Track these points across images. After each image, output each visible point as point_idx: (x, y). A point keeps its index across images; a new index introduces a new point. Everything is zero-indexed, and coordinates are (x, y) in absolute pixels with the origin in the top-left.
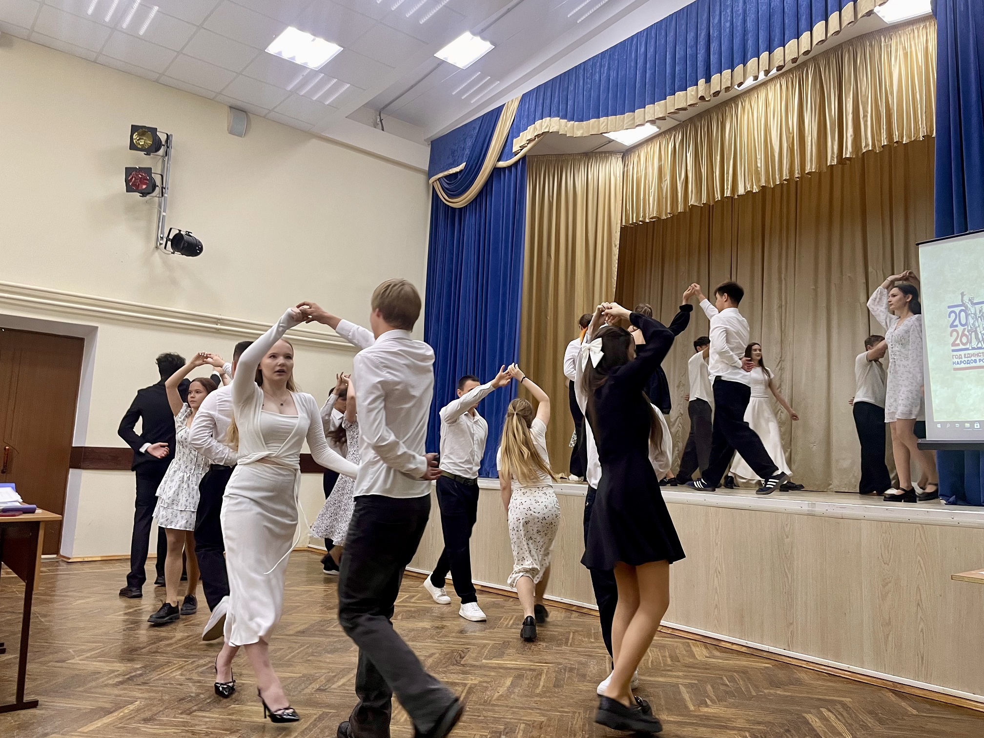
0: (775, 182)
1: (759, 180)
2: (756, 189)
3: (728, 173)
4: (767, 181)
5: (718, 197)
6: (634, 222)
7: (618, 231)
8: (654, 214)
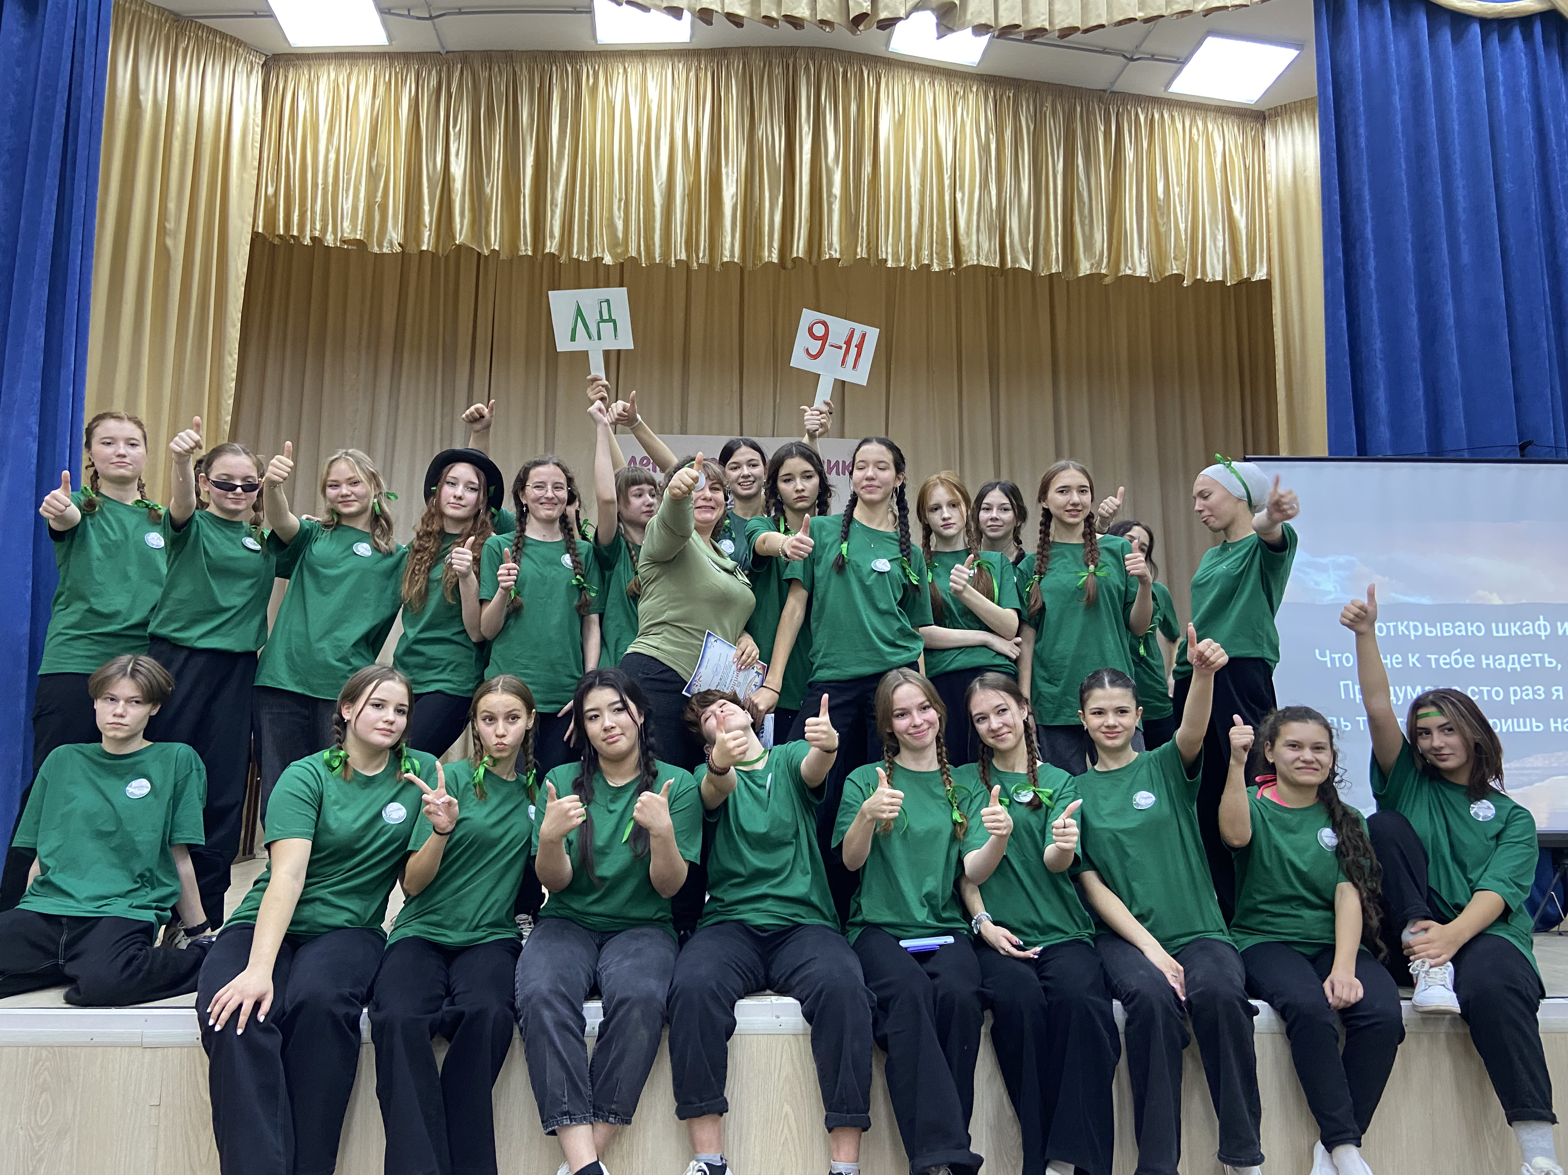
1: (617, 242)
3: (554, 204)
6: (293, 237)
7: (243, 241)
8: (356, 233)
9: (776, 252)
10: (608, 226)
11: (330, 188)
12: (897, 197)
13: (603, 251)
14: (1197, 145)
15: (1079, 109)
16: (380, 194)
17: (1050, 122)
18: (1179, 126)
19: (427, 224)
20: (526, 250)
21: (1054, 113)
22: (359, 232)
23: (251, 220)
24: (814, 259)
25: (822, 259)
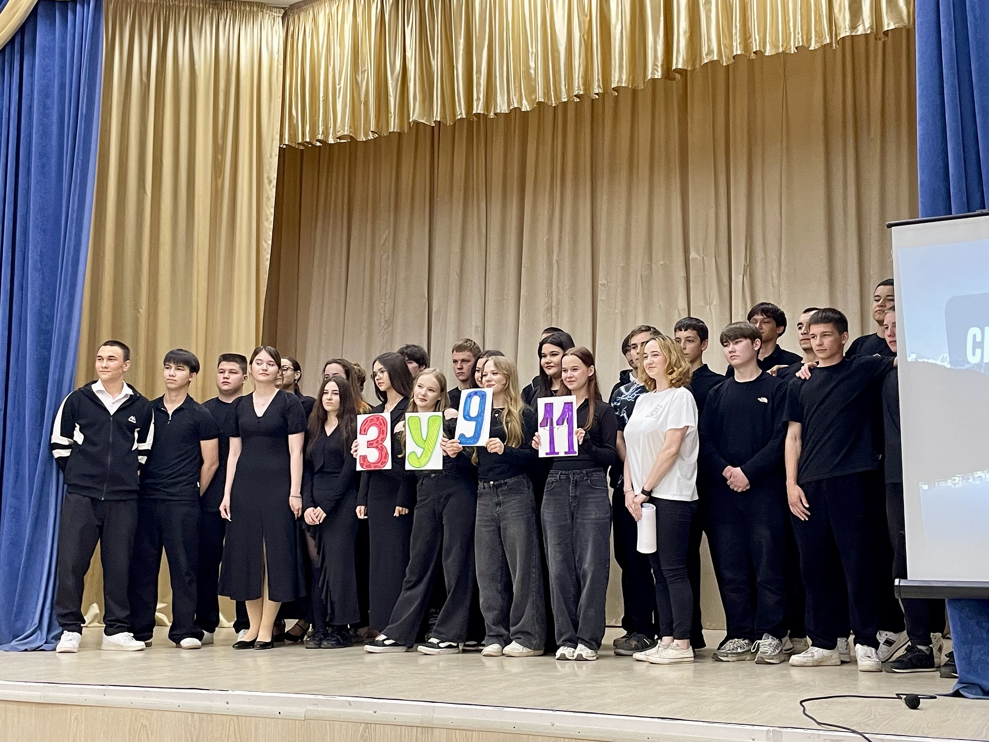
0: (560, 98)
1: (532, 90)
2: (526, 107)
3: (479, 71)
4: (547, 93)
6: (307, 142)
7: (274, 155)
8: (344, 131)
9: (660, 69)
10: (525, 78)
13: (520, 102)
16: (363, 95)
19: (392, 111)
20: (461, 113)
22: (346, 128)
23: (278, 137)
24: (698, 66)
25: (702, 64)
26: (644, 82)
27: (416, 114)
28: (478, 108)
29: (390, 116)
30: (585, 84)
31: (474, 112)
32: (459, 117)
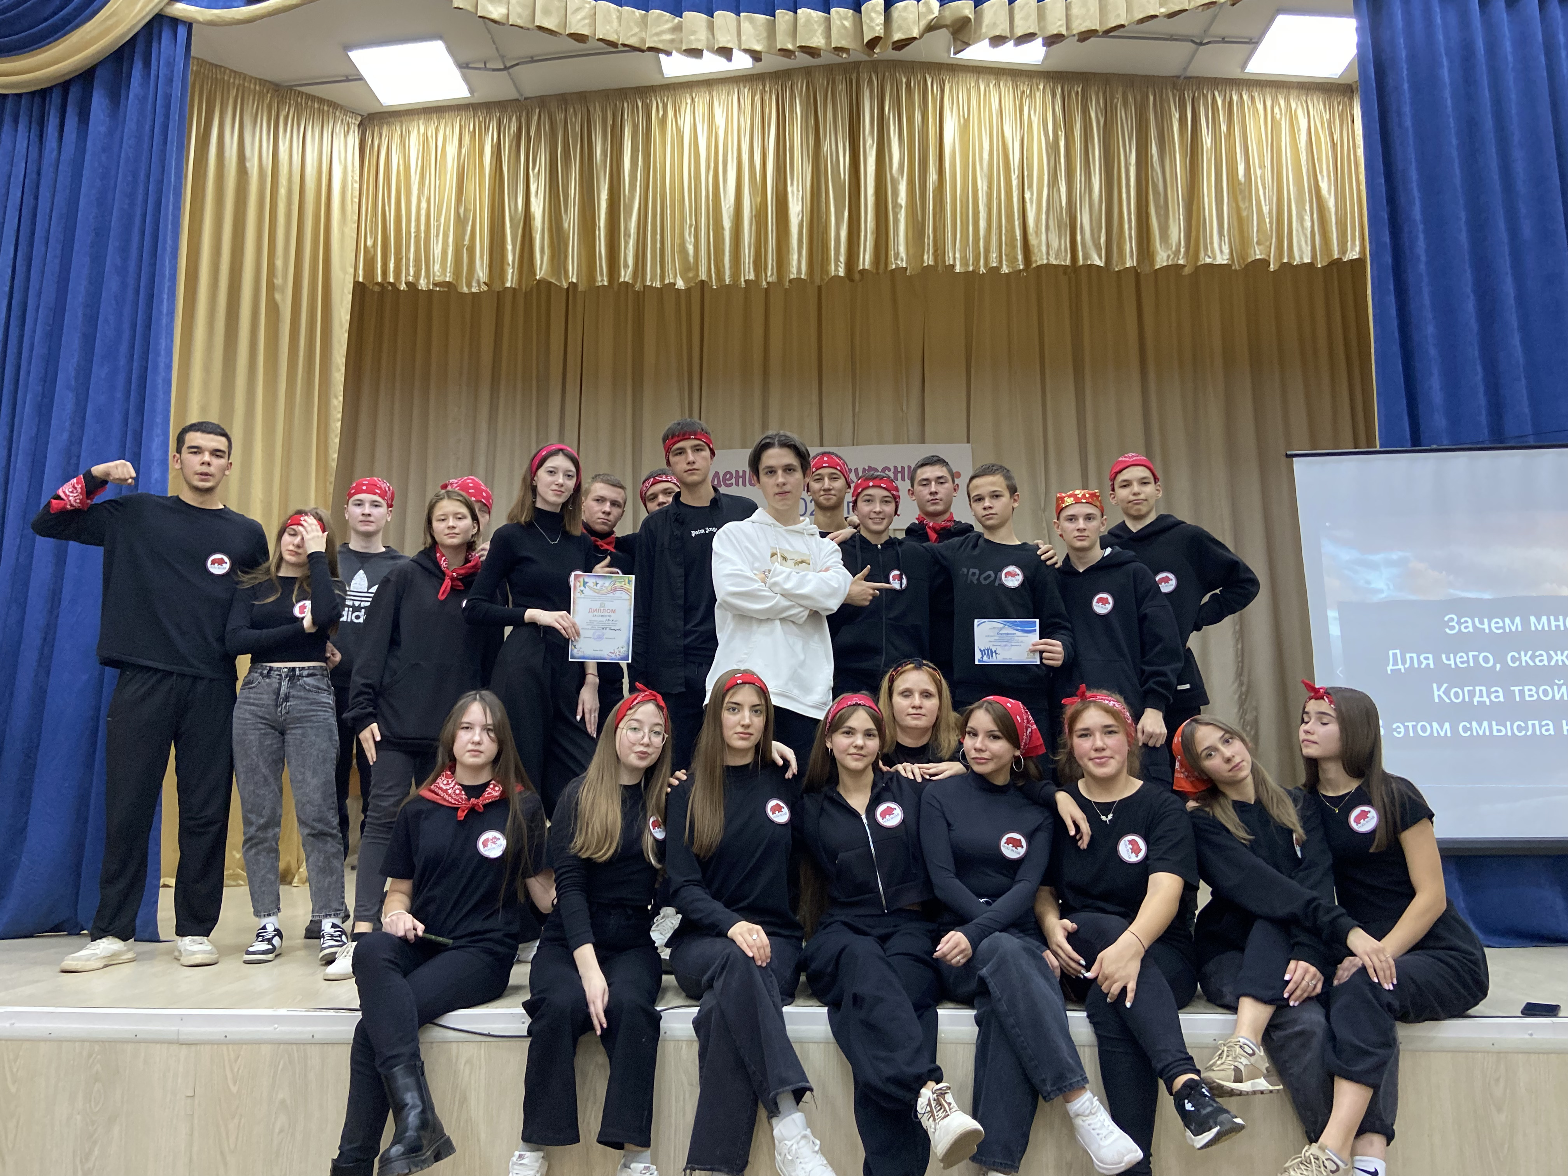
1: (688, 268)
2: (680, 284)
3: (627, 235)
5: (603, 280)
6: (390, 283)
7: (346, 291)
8: (446, 276)
9: (843, 265)
10: (680, 252)
11: (423, 235)
12: (964, 201)
13: (675, 277)
14: (1280, 124)
15: (1151, 98)
16: (467, 238)
17: (1121, 113)
18: (1260, 107)
19: (510, 263)
20: (602, 280)
21: (1125, 104)
22: (448, 275)
23: (352, 270)
24: (881, 270)
25: (889, 269)
26: (822, 279)
27: (542, 269)
28: (626, 276)
29: (506, 266)
30: (755, 270)
31: (622, 280)
32: (600, 284)
